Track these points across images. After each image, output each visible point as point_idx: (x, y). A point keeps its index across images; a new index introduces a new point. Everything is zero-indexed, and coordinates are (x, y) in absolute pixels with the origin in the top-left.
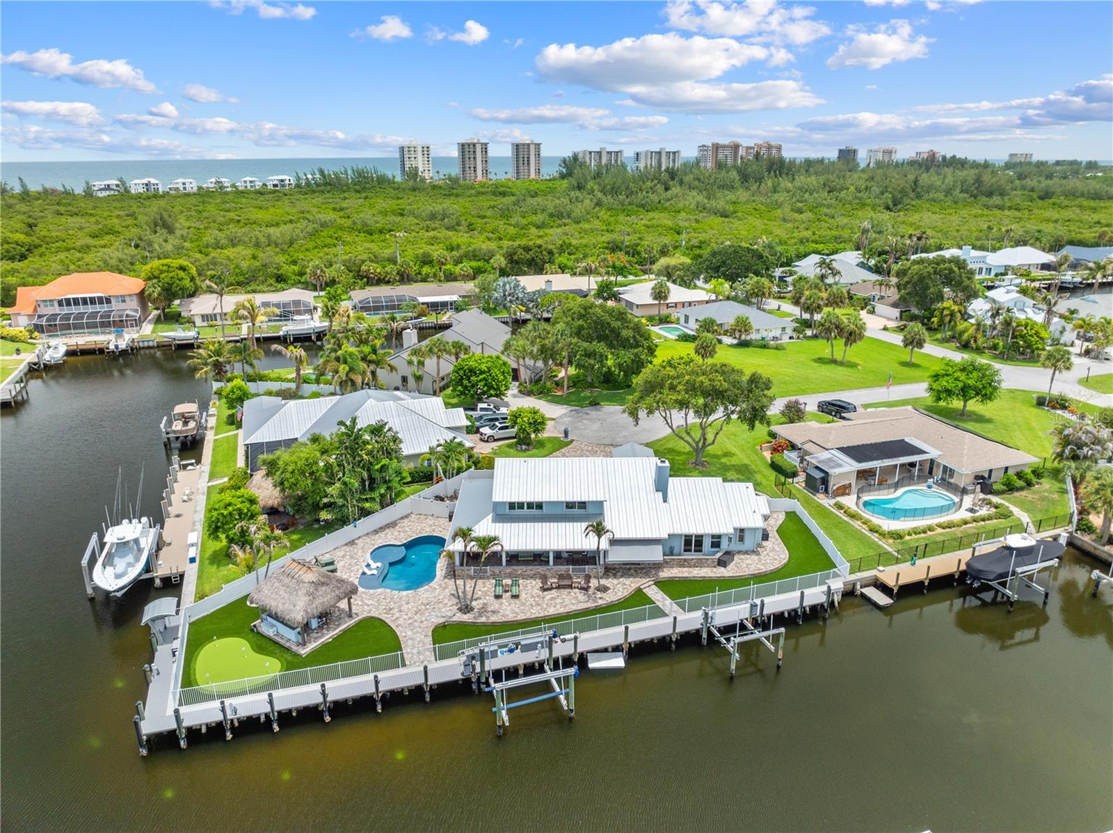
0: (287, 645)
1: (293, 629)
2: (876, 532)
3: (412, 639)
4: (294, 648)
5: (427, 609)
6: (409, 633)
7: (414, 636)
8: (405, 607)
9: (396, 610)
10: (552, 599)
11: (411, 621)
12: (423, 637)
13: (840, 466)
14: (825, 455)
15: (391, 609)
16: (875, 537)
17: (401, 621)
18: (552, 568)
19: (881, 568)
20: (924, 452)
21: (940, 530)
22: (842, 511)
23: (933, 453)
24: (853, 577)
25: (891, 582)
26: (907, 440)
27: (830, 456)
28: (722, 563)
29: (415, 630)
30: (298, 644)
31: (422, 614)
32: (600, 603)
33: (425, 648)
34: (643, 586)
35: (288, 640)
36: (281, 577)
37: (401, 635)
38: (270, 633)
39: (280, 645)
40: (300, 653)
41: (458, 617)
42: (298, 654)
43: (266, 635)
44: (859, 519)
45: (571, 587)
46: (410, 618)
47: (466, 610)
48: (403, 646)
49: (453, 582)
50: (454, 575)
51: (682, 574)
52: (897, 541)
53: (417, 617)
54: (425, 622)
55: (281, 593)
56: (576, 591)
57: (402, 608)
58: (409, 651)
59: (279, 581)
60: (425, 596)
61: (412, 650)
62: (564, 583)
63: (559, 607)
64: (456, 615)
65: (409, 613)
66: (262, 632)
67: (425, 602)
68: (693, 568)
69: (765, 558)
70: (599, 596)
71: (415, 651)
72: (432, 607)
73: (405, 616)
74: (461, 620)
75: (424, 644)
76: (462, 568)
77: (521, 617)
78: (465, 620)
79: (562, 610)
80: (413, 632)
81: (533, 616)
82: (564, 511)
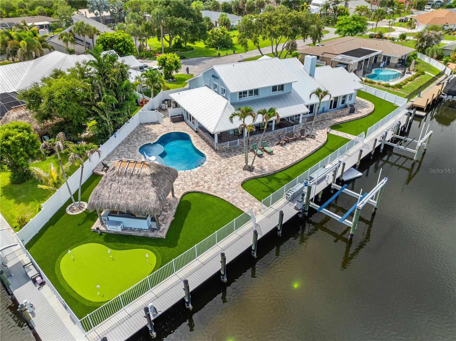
0: (142, 234)
1: (146, 219)
2: (389, 87)
3: (235, 197)
4: (151, 235)
5: (223, 176)
6: (229, 195)
7: (235, 195)
9: (202, 182)
11: (220, 186)
12: (241, 194)
13: (350, 60)
14: (340, 57)
15: (198, 183)
16: (390, 89)
17: (214, 189)
18: (276, 132)
19: (411, 100)
20: (376, 52)
21: (409, 82)
22: (363, 82)
23: (379, 52)
25: (423, 105)
28: (352, 111)
29: (230, 191)
30: (153, 230)
31: (223, 180)
32: (320, 144)
33: (251, 201)
34: (328, 131)
35: (140, 230)
36: (117, 178)
37: (225, 197)
38: (118, 229)
39: (134, 236)
40: (159, 237)
41: (249, 175)
42: (159, 238)
43: (113, 233)
44: (375, 83)
45: (295, 140)
46: (218, 185)
47: (251, 169)
48: (234, 204)
49: (220, 155)
50: (216, 151)
51: (339, 120)
52: (401, 89)
53: (222, 182)
54: (231, 184)
55: (124, 191)
56: (300, 141)
57: (205, 180)
58: (243, 207)
59: (117, 181)
60: (212, 168)
61: (244, 205)
62: (291, 139)
63: (302, 152)
64: (246, 174)
65: (213, 181)
66: (107, 232)
67: (216, 171)
68: (340, 116)
69: (364, 106)
70: (314, 141)
71: (247, 205)
72: (225, 173)
73: (213, 185)
74: (253, 176)
75: (247, 198)
76: (222, 144)
77: (288, 164)
78: (256, 175)
79: (306, 154)
80: (231, 193)
81: (294, 161)
82: (271, 93)
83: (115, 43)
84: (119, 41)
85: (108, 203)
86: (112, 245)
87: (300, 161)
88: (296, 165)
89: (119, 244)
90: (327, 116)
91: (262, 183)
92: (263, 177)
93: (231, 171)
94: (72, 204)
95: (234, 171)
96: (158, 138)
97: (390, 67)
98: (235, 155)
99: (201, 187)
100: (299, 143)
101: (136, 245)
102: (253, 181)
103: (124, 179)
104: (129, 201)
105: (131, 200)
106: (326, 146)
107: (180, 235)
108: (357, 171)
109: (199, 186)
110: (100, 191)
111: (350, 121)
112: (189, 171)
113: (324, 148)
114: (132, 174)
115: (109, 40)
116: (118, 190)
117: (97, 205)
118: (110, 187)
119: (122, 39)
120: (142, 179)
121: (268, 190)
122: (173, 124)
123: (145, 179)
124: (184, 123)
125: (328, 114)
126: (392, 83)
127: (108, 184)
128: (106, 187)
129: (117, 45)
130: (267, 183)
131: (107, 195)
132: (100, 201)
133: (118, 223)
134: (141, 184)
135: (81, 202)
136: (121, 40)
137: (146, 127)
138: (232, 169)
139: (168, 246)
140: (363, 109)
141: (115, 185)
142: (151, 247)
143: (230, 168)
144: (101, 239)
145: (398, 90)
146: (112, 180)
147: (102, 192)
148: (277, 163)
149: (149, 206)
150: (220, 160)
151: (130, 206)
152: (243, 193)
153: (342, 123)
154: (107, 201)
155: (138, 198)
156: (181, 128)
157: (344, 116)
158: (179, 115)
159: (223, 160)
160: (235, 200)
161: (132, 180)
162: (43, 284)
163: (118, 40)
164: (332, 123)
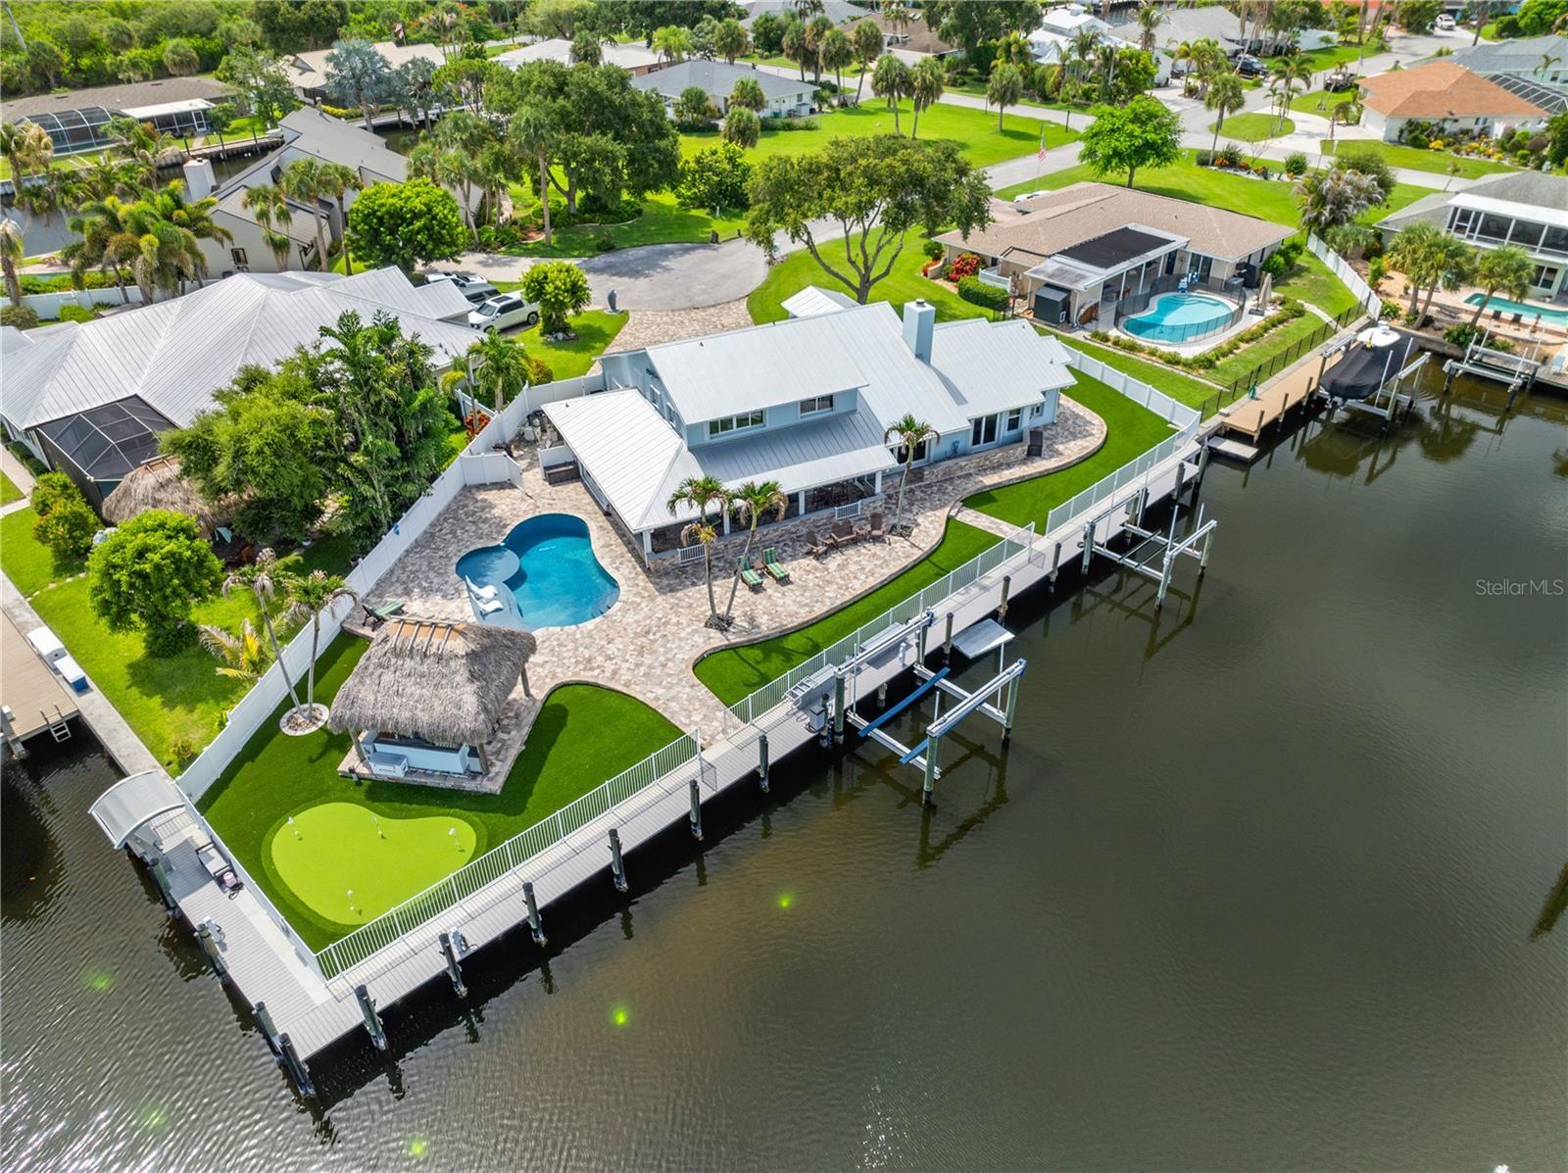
0: (449, 784)
1: (456, 750)
2: (1177, 363)
3: (673, 699)
4: (469, 786)
5: (653, 642)
6: (660, 691)
7: (673, 693)
8: (611, 649)
9: (599, 659)
10: (841, 567)
11: (643, 670)
12: (688, 690)
13: (1082, 277)
14: (1051, 265)
15: (589, 660)
16: (1179, 371)
17: (625, 676)
18: (806, 521)
19: (1223, 411)
20: (1168, 242)
21: (1244, 346)
22: (1109, 344)
23: (1179, 241)
24: (1201, 431)
25: (1251, 426)
26: (1131, 226)
27: (1058, 266)
29: (664, 683)
30: (474, 775)
31: (653, 652)
32: (917, 554)
33: (708, 707)
34: (953, 513)
35: (445, 775)
36: (393, 661)
37: (647, 698)
38: (397, 772)
39: (431, 788)
40: (487, 791)
41: (717, 639)
42: (486, 794)
43: (386, 779)
44: (1141, 349)
45: (855, 542)
46: (637, 665)
47: (722, 623)
48: (667, 715)
49: (654, 583)
50: (647, 571)
51: (990, 480)
52: (1211, 371)
53: (647, 659)
54: (670, 664)
55: (408, 691)
56: (867, 545)
57: (609, 652)
58: (687, 722)
59: (392, 669)
60: (630, 620)
61: (689, 717)
62: (844, 538)
63: (863, 577)
64: (710, 638)
65: (627, 657)
66: (373, 777)
67: (639, 630)
68: (998, 467)
69: (1077, 431)
70: (907, 544)
71: (696, 717)
72: (658, 635)
73: (627, 665)
74: (727, 642)
75: (700, 700)
76: (661, 555)
77: (820, 610)
78: (733, 641)
79: (873, 582)
80: (665, 687)
81: (838, 603)
82: (798, 418)
83: (404, 219)
84: (416, 216)
85: (373, 717)
86: (382, 806)
87: (855, 602)
88: (840, 614)
89: (397, 805)
90: (961, 468)
91: (745, 661)
92: (751, 645)
93: (674, 629)
94: (294, 710)
95: (684, 629)
96: (508, 531)
97: (1208, 289)
98: (694, 584)
99: (597, 671)
100: (863, 551)
101: (435, 809)
102: (725, 655)
103: (409, 664)
104: (419, 714)
105: (423, 710)
106: (934, 558)
107: (532, 787)
108: (1001, 628)
109: (592, 669)
110: (356, 689)
111: (1023, 481)
112: (573, 627)
113: (926, 565)
114: (425, 653)
115: (388, 212)
116: (395, 688)
117: (350, 720)
118: (377, 682)
119: (424, 208)
120: (447, 664)
121: (757, 680)
122: (549, 488)
123: (452, 664)
124: (580, 484)
125: (963, 464)
126: (1188, 352)
127: (372, 674)
128: (368, 681)
129: (408, 226)
130: (758, 663)
131: (371, 698)
132: (356, 711)
133: (397, 759)
134: (444, 676)
135: (314, 705)
136: (420, 211)
137: (480, 497)
138: (678, 623)
139: (504, 813)
140: (1072, 444)
141: (388, 677)
142: (467, 813)
143: (674, 620)
144: (361, 794)
145: (1200, 376)
146: (381, 666)
147: (359, 691)
148: (793, 608)
149: (462, 726)
150: (652, 599)
151: (420, 725)
152: (692, 686)
153: (999, 487)
154: (370, 712)
155: (438, 709)
156: (567, 500)
157: (1009, 466)
158: (565, 464)
159: (659, 599)
160: (672, 704)
161: (425, 666)
162: (237, 887)
163: (412, 211)
164: (970, 488)
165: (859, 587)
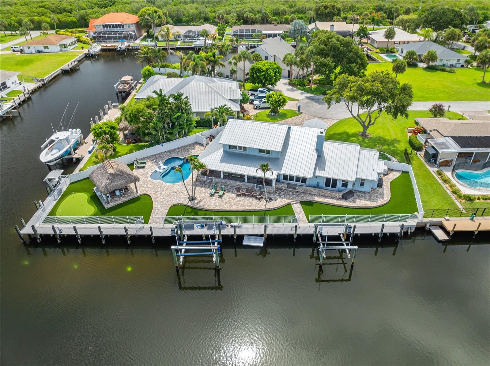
0: (102, 202)
2: (456, 193)
3: (158, 210)
5: (174, 195)
10: (239, 201)
11: (163, 200)
12: (164, 209)
13: (447, 148)
14: (441, 140)
15: (158, 192)
16: (453, 197)
17: (158, 199)
19: (447, 218)
22: (440, 176)
24: (425, 220)
25: (450, 228)
27: (445, 141)
28: (345, 197)
31: (170, 197)
32: (263, 208)
33: (162, 216)
34: (291, 203)
36: (101, 168)
37: (155, 206)
39: (99, 201)
42: (104, 207)
43: (97, 195)
44: (450, 183)
45: (252, 196)
47: (192, 199)
48: (152, 212)
52: (468, 202)
53: (167, 198)
54: (169, 202)
56: (254, 199)
57: (163, 192)
61: (155, 216)
62: (249, 193)
63: (240, 206)
64: (185, 201)
65: (164, 195)
67: (175, 191)
70: (265, 204)
71: (157, 216)
72: (177, 194)
73: (162, 197)
74: (187, 204)
75: (163, 213)
78: (189, 204)
80: (161, 206)
82: (257, 153)
83: (260, 71)
86: (90, 199)
90: (312, 191)
91: (185, 210)
92: (192, 208)
100: (251, 200)
101: (95, 205)
102: (184, 207)
106: (268, 212)
108: (263, 241)
109: (155, 194)
113: (262, 212)
125: (313, 190)
126: (469, 191)
127: (98, 170)
134: (104, 176)
136: (265, 70)
137: (195, 146)
139: (102, 213)
140: (364, 201)
142: (96, 209)
144: (91, 195)
145: (460, 202)
148: (212, 204)
150: (189, 185)
152: (166, 209)
153: (319, 203)
157: (331, 198)
161: (103, 172)
164: (309, 198)
165: (235, 208)
